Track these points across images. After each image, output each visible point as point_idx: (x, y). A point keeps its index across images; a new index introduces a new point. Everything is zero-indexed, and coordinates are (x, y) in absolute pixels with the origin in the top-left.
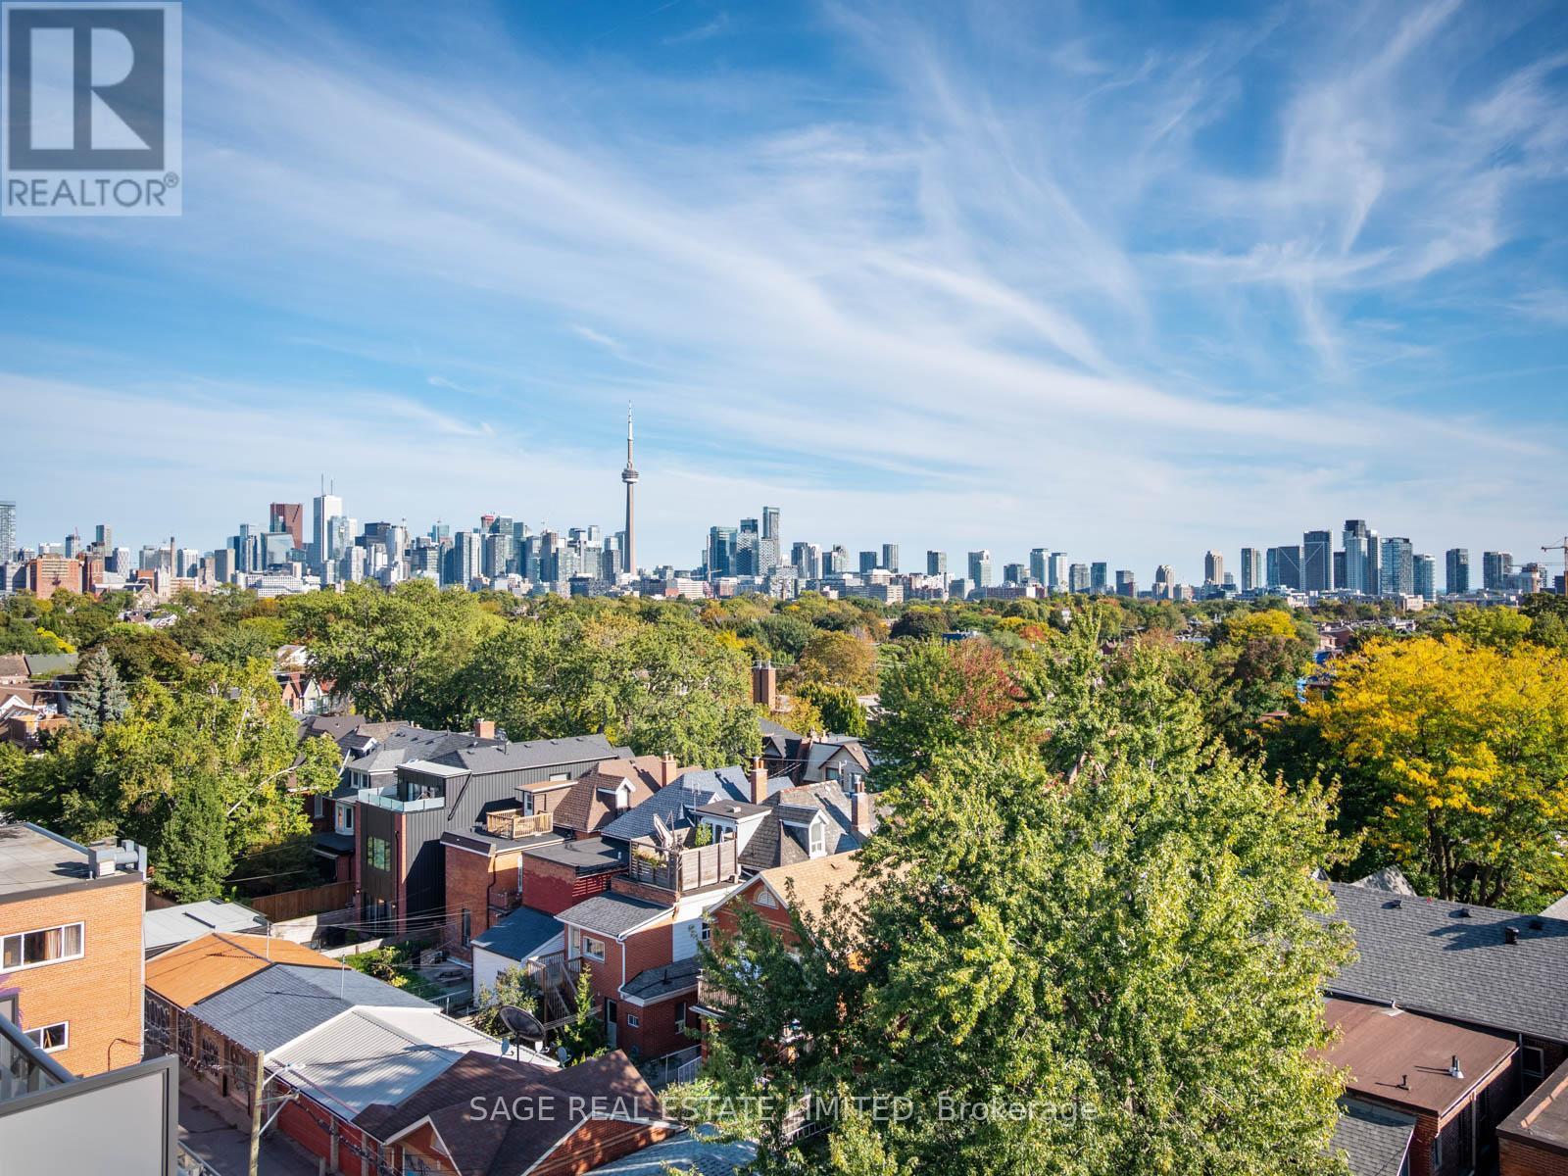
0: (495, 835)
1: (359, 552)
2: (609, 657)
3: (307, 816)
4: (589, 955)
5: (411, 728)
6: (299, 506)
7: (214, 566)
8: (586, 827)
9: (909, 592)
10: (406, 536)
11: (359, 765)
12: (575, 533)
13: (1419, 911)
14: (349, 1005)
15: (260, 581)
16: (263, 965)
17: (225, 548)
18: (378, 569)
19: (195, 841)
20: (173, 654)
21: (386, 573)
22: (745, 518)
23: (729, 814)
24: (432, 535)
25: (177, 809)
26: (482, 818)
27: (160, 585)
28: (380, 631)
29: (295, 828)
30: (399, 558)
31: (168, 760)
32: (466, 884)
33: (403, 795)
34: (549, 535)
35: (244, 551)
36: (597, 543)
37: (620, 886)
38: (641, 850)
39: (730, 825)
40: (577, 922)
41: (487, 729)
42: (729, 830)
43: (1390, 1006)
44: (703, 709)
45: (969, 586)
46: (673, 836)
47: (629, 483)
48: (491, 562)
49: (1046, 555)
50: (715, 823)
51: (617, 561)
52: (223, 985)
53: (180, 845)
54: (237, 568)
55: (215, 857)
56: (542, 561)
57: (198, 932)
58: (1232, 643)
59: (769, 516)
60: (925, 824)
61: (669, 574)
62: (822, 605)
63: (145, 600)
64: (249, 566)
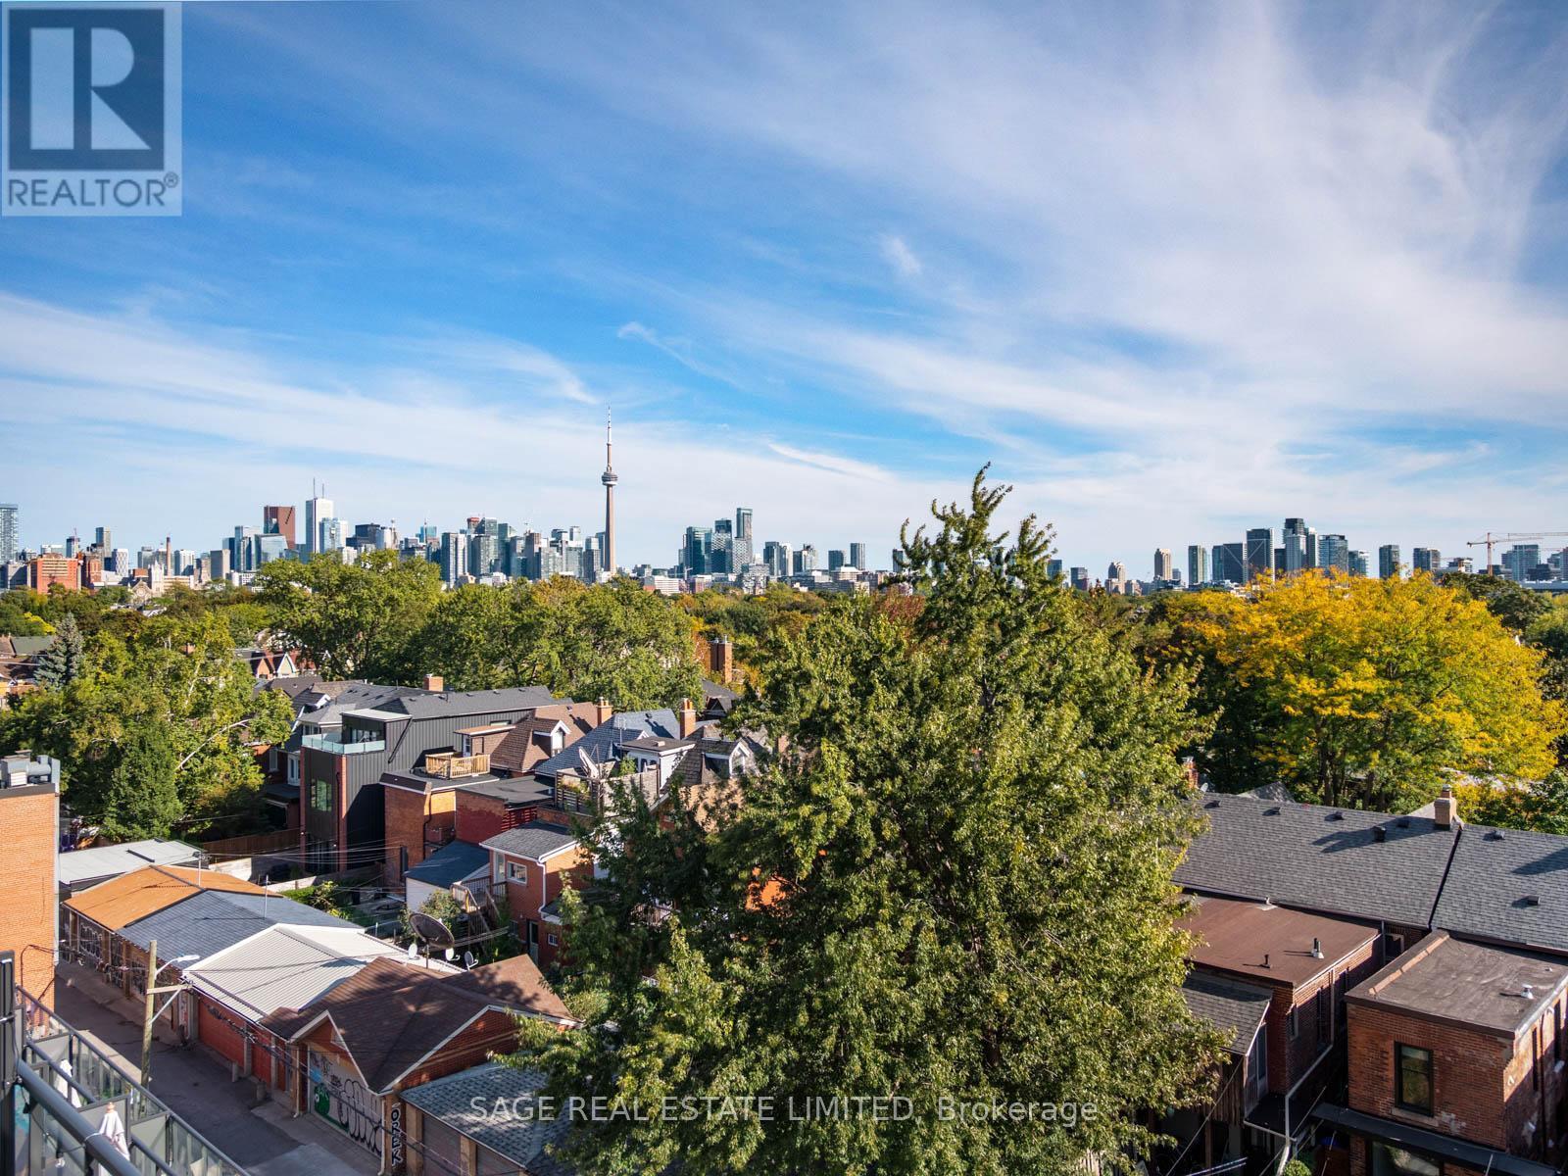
0: (434, 776)
1: (349, 552)
2: (555, 613)
3: (259, 767)
4: (513, 879)
5: (362, 685)
6: (292, 509)
7: (209, 565)
8: (521, 767)
10: (395, 537)
11: (310, 718)
12: (557, 534)
13: (1296, 816)
14: (271, 923)
16: (195, 890)
17: (220, 549)
19: (144, 786)
22: (719, 519)
23: (654, 749)
24: (420, 536)
25: (127, 756)
26: (421, 762)
27: (153, 580)
28: (341, 599)
29: (246, 778)
31: (116, 709)
32: (404, 822)
33: (347, 739)
34: (532, 535)
35: (239, 553)
36: (578, 543)
37: (546, 816)
38: (566, 780)
39: (655, 758)
40: (501, 847)
41: (436, 683)
42: (653, 762)
43: (1265, 902)
44: (645, 664)
46: (598, 768)
47: (609, 486)
48: (477, 561)
50: (640, 756)
51: (597, 560)
52: (153, 910)
53: (130, 790)
54: (232, 567)
55: (164, 803)
56: (525, 560)
57: (135, 864)
58: (1169, 620)
59: (742, 517)
60: (779, 676)
61: (647, 572)
62: (788, 595)
63: (140, 594)
64: (243, 566)
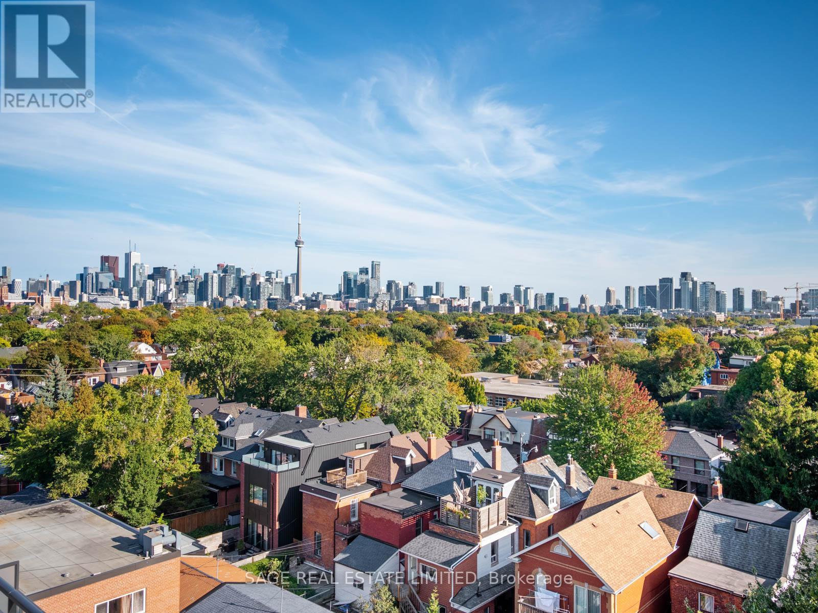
1: (150, 283)
3: (198, 465)
5: (252, 409)
6: (117, 258)
7: (69, 290)
8: (389, 480)
9: (451, 308)
10: (177, 274)
12: (269, 274)
15: (96, 299)
16: (216, 583)
17: (75, 280)
18: (161, 292)
19: (140, 486)
20: (81, 353)
21: (166, 294)
22: (362, 267)
23: (495, 480)
24: (191, 274)
27: (44, 302)
30: (172, 286)
32: (318, 517)
33: (268, 458)
34: (255, 275)
35: (86, 282)
36: (281, 279)
37: (436, 527)
38: (449, 506)
40: (416, 554)
41: (303, 411)
45: (483, 305)
46: (463, 494)
47: (299, 247)
48: (223, 289)
49: (522, 289)
50: (485, 484)
51: (292, 289)
53: (131, 489)
54: (82, 291)
56: (252, 289)
59: (374, 266)
61: (321, 297)
62: (417, 317)
63: (37, 310)
64: (89, 290)
